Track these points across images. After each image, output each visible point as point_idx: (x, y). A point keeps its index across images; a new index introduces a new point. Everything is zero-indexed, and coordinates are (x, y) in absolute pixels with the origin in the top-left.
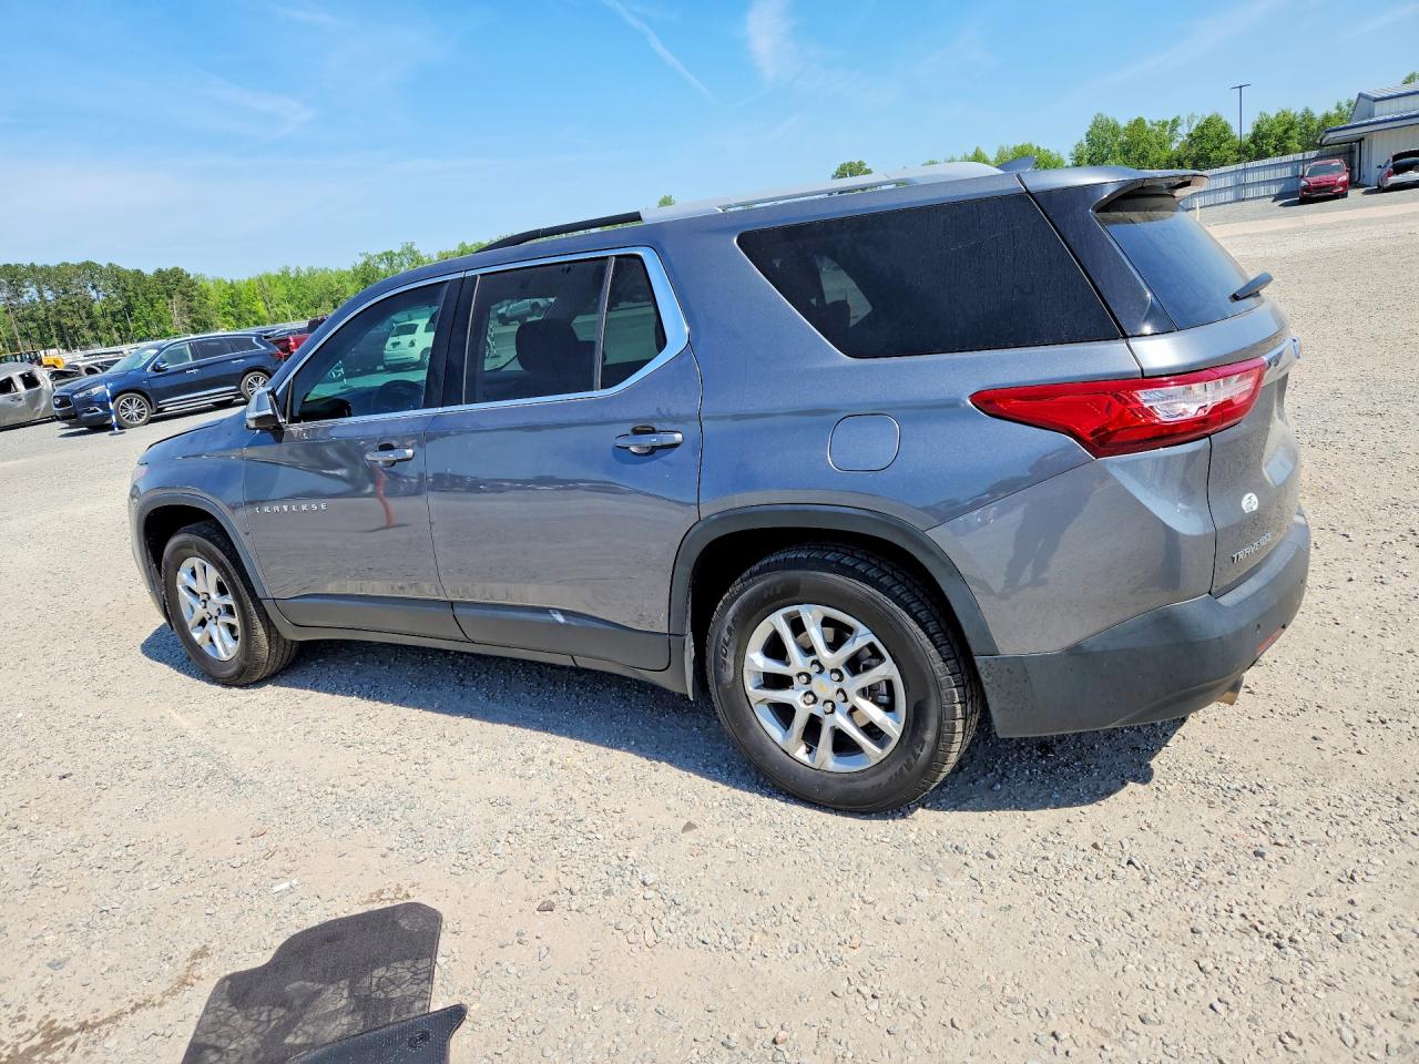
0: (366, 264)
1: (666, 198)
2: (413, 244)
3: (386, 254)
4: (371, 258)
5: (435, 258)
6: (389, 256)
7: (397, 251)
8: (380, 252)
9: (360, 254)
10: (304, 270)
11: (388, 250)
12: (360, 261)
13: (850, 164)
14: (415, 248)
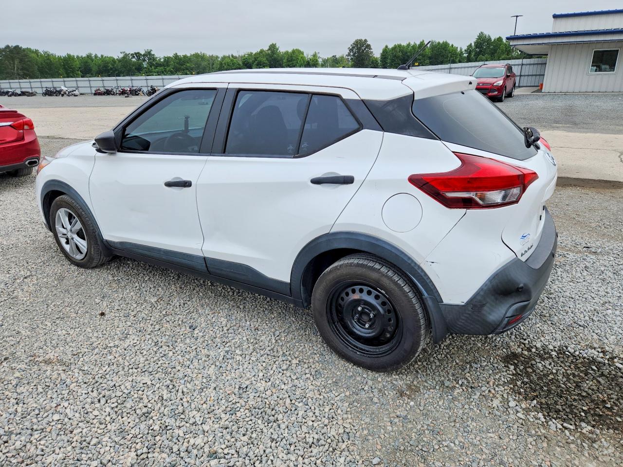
0: (124, 58)
1: (273, 44)
2: (151, 51)
3: (136, 54)
4: (126, 55)
5: (162, 60)
6: (138, 55)
7: (143, 53)
8: (133, 52)
9: (121, 53)
10: (99, 56)
11: (136, 52)
12: (121, 56)
13: (361, 40)
14: (152, 53)
